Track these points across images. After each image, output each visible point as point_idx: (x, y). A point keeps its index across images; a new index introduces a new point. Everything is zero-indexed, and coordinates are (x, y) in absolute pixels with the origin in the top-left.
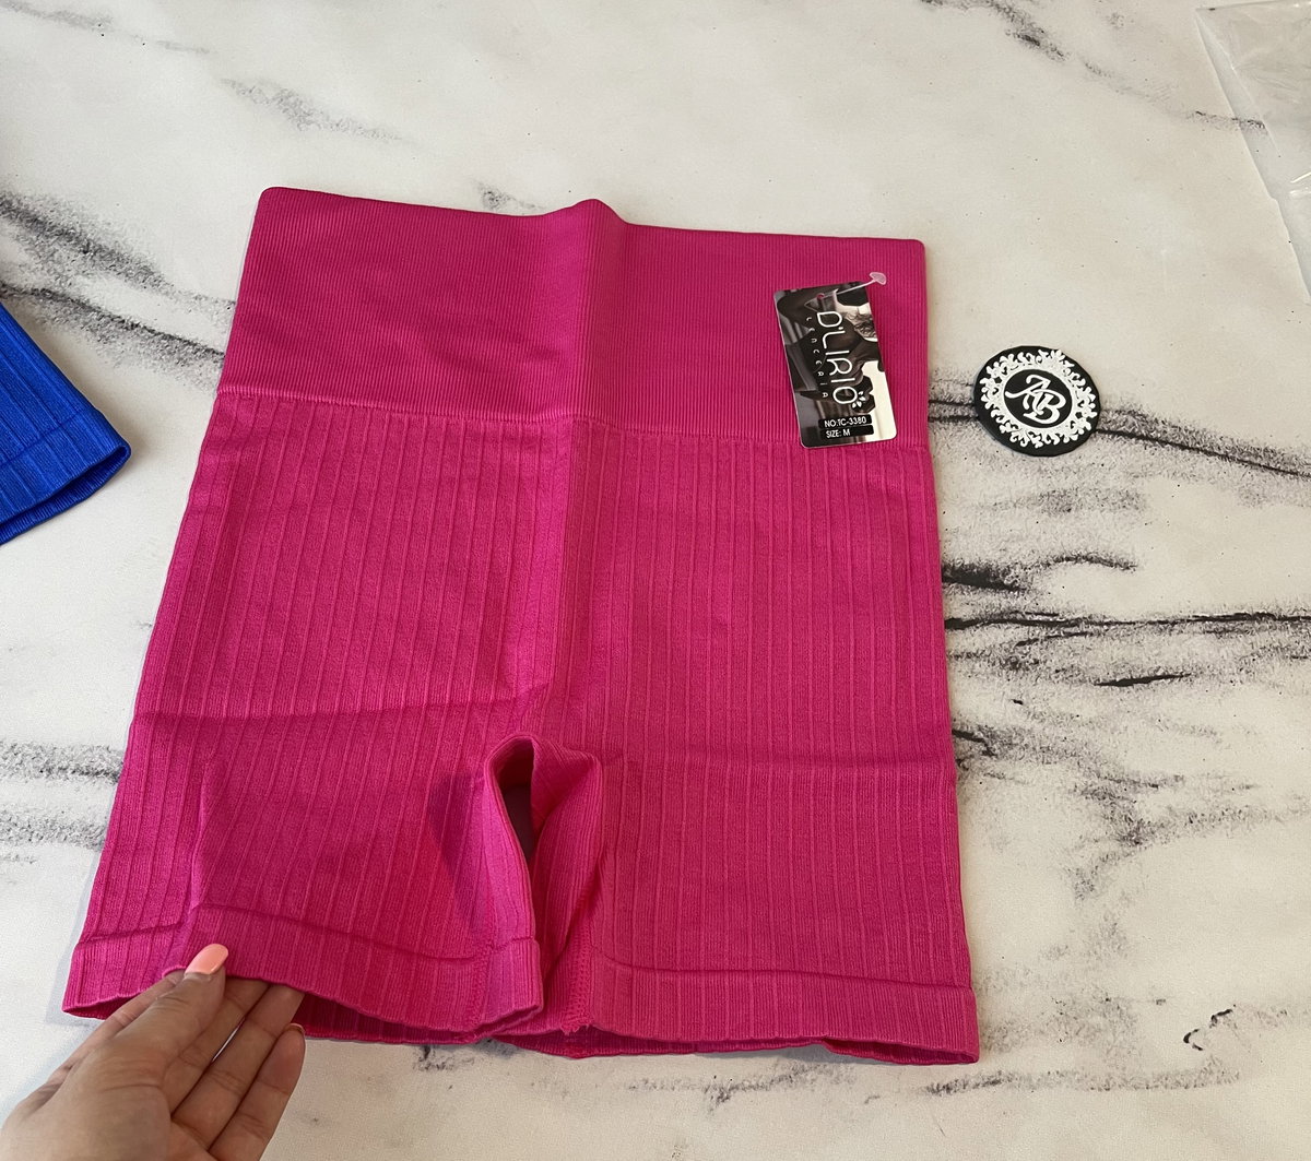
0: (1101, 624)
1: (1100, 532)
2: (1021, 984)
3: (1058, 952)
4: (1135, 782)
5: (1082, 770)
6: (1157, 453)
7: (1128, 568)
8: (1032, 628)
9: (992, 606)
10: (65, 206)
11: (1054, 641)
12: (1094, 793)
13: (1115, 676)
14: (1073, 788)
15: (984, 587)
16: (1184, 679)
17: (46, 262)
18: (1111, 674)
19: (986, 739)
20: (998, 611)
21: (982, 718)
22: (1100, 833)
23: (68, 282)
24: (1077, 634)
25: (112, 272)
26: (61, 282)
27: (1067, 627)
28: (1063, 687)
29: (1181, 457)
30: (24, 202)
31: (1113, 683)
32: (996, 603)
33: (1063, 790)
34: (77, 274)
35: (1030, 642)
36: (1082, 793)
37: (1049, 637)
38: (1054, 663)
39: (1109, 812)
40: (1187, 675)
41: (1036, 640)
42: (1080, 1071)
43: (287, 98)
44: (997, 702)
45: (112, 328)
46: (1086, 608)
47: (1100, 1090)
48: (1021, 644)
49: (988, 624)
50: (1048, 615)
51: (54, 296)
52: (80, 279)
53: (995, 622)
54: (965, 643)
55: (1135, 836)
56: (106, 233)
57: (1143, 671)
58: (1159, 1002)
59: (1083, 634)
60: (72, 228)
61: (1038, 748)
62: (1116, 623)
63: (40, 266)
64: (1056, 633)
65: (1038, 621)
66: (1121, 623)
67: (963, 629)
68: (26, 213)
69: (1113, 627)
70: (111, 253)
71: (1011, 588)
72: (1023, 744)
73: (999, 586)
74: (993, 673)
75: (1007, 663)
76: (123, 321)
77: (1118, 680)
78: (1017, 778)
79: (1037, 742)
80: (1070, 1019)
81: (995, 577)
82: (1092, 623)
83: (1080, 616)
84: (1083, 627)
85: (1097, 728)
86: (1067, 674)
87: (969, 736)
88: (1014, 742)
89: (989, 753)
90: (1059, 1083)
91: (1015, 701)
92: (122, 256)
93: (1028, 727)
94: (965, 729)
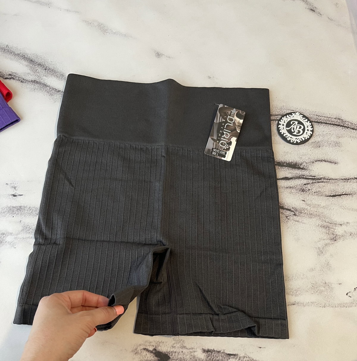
0: (328, 179)
1: (328, 153)
2: (302, 278)
3: (312, 270)
4: (335, 224)
5: (321, 220)
6: (346, 131)
7: (336, 164)
8: (308, 180)
9: (297, 174)
10: (40, 57)
11: (314, 184)
12: (324, 227)
13: (331, 194)
14: (318, 225)
15: (295, 168)
16: (351, 195)
17: (35, 72)
18: (330, 193)
19: (294, 211)
20: (299, 175)
21: (293, 205)
22: (325, 238)
23: (41, 78)
24: (321, 182)
25: (53, 76)
26: (39, 78)
27: (318, 180)
28: (316, 197)
29: (352, 132)
30: (29, 55)
31: (330, 196)
32: (298, 173)
33: (315, 225)
34: (43, 76)
35: (307, 184)
36: (321, 226)
37: (313, 183)
38: (314, 190)
39: (328, 232)
40: (351, 194)
41: (309, 183)
42: (317, 302)
43: (101, 25)
44: (297, 201)
45: (53, 92)
46: (323, 175)
47: (322, 307)
48: (305, 184)
49: (296, 179)
50: (313, 176)
51: (37, 82)
52: (44, 77)
53: (298, 178)
54: (289, 184)
55: (335, 239)
56: (51, 64)
57: (339, 193)
58: (340, 284)
59: (323, 182)
60: (42, 63)
61: (309, 214)
62: (332, 179)
63: (33, 74)
64: (315, 182)
65: (310, 178)
66: (333, 179)
67: (289, 180)
68: (29, 59)
69: (331, 180)
70: (52, 70)
71: (302, 169)
72: (304, 213)
73: (299, 168)
74: (297, 193)
75: (301, 190)
76: (56, 90)
77: (332, 195)
78: (303, 222)
79: (308, 212)
80: (315, 288)
81: (298, 166)
82: (325, 179)
83: (322, 177)
84: (322, 180)
85: (325, 209)
86: (317, 193)
87: (289, 210)
88: (302, 212)
89: (295, 215)
90: (311, 305)
91: (303, 201)
92: (56, 71)
93: (306, 208)
94: (289, 208)
